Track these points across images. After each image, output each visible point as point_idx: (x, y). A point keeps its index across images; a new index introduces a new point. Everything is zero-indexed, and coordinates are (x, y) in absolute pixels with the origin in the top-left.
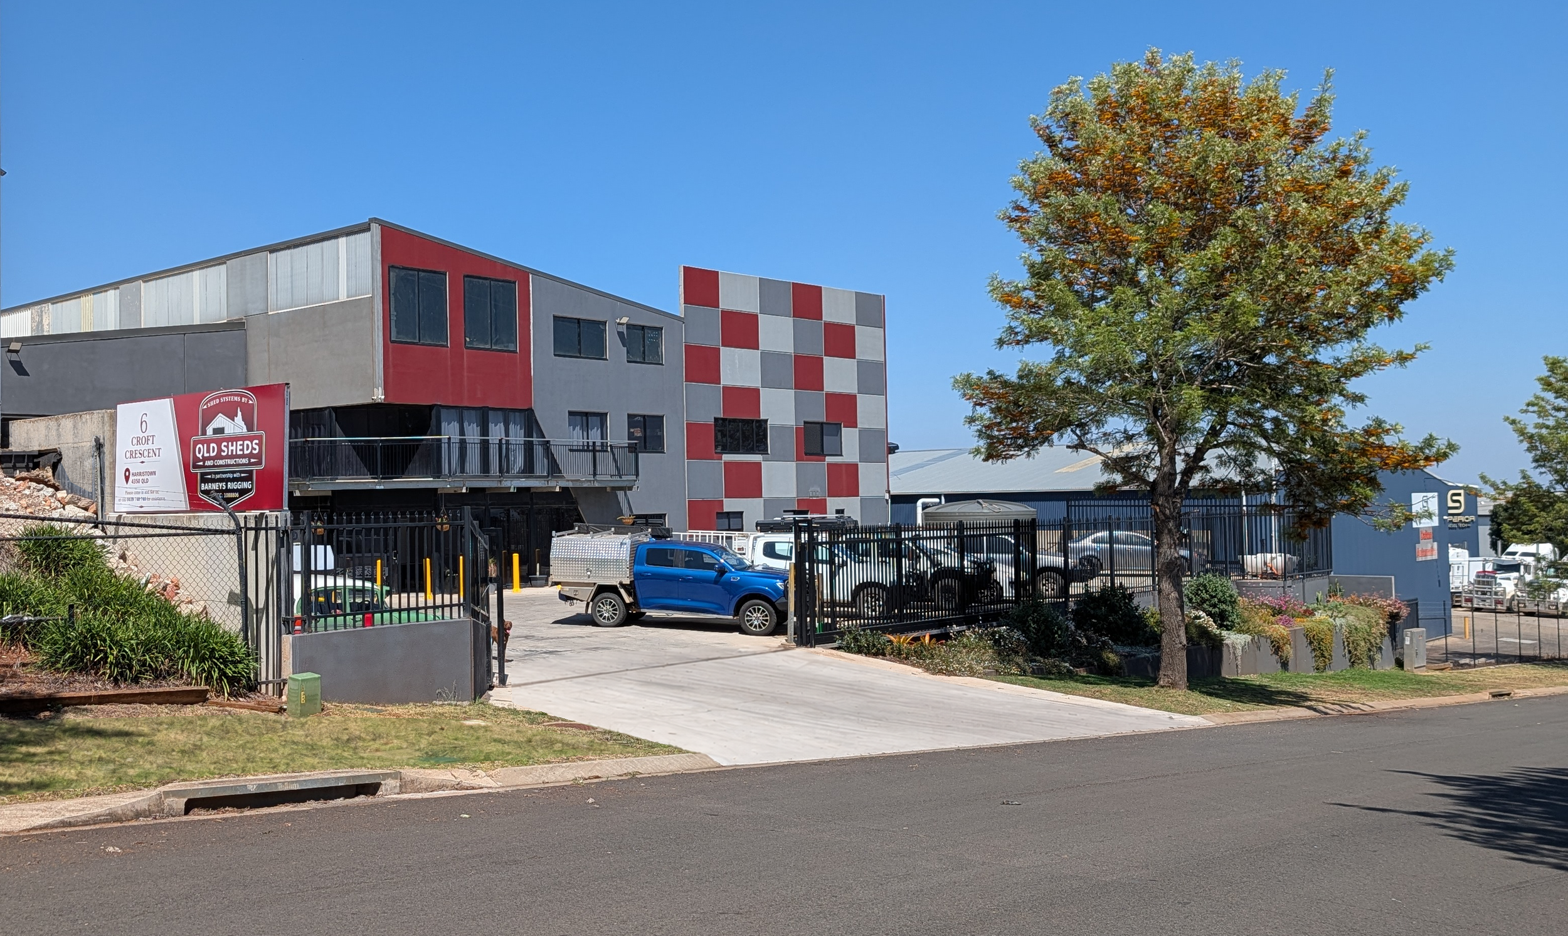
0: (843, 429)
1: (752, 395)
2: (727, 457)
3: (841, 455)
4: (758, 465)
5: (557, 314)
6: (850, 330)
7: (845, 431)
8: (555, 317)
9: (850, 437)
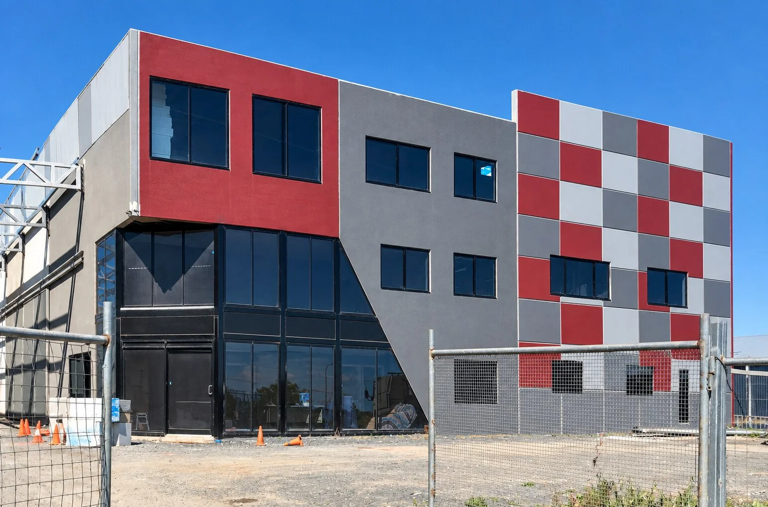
0: (689, 279)
1: (593, 235)
2: (564, 299)
3: (686, 307)
4: (599, 310)
5: (368, 135)
6: (698, 176)
7: (690, 280)
8: (368, 138)
9: (695, 288)
